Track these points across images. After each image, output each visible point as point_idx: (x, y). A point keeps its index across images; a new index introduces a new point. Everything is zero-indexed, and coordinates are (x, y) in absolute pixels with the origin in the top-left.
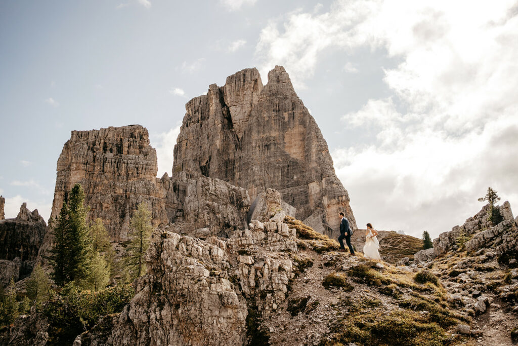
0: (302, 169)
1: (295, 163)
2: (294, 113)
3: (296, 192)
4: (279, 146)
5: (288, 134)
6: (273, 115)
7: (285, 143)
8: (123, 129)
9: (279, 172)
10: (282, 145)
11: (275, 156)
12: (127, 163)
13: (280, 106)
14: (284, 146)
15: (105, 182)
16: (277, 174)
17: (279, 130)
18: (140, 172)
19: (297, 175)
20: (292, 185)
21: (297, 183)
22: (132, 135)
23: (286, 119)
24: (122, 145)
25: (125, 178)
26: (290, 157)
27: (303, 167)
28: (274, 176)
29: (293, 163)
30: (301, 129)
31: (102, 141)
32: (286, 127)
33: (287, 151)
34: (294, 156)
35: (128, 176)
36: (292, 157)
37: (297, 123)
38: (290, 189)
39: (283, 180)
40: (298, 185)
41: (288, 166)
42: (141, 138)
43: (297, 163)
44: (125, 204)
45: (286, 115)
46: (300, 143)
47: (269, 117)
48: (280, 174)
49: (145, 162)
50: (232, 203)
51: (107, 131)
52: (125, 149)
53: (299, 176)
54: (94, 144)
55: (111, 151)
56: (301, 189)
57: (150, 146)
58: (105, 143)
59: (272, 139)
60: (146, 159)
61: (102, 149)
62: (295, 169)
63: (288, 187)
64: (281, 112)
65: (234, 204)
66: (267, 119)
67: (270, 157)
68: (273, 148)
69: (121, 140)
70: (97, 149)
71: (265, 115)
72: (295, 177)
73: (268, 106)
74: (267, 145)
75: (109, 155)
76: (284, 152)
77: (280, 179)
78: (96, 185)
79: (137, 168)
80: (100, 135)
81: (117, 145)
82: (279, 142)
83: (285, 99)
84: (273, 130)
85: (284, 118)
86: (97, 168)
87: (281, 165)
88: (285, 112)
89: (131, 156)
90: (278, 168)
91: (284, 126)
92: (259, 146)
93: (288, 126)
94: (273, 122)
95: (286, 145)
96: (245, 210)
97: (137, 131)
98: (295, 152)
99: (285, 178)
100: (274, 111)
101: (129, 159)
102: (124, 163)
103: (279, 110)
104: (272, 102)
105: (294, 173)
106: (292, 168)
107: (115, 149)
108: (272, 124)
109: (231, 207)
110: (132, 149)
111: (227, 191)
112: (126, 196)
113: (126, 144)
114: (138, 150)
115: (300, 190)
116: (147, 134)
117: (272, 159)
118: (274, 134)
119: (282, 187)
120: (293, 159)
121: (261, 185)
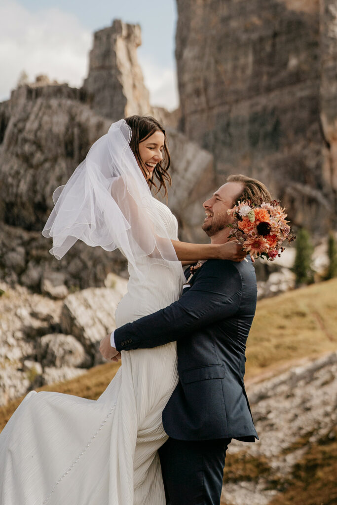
0: (311, 39)
9: (246, 55)
16: (242, 61)
19: (297, 56)
20: (281, 85)
21: (297, 78)
26: (285, 9)
28: (235, 68)
29: (290, 23)
34: (295, 6)
36: (290, 8)
38: (273, 95)
39: (257, 74)
41: (275, 35)
43: (298, 22)
53: (302, 58)
56: (301, 92)
62: (293, 40)
63: (269, 89)
72: (293, 62)
77: (249, 72)
87: (255, 36)
90: (247, 45)
99: (265, 69)
105: (289, 52)
115: (299, 95)
117: (234, 24)
119: (255, 90)
120: (293, 13)
121: (197, 93)
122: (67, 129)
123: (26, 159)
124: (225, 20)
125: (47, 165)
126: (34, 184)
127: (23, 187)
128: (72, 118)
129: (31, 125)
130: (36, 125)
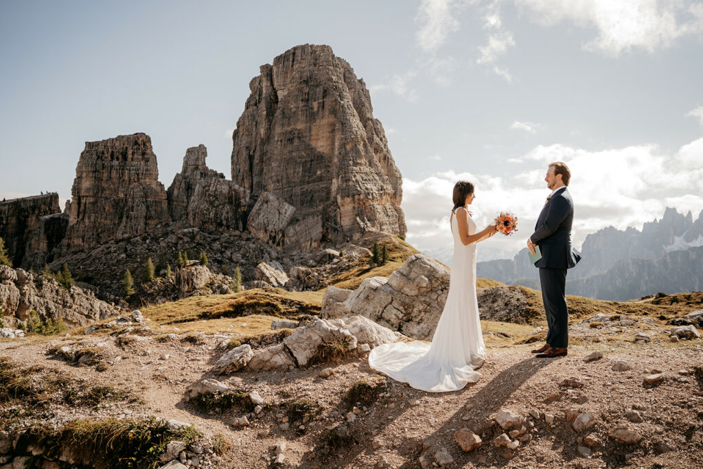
0: (327, 164)
1: (320, 157)
2: (324, 102)
3: (317, 187)
4: (304, 139)
5: (316, 125)
6: (301, 105)
7: (312, 135)
8: (128, 137)
9: (299, 168)
10: (307, 138)
11: (298, 150)
12: (130, 170)
13: (310, 95)
14: (310, 140)
15: (112, 186)
16: (297, 170)
17: (306, 122)
18: (140, 177)
19: (321, 170)
20: (314, 181)
21: (320, 179)
22: (136, 143)
23: (315, 109)
24: (126, 153)
25: (128, 183)
26: (315, 150)
27: (329, 161)
28: (294, 172)
29: (319, 156)
30: (332, 119)
31: (110, 150)
32: (315, 118)
33: (313, 144)
34: (320, 150)
35: (130, 181)
36: (318, 150)
37: (327, 113)
38: (310, 185)
39: (303, 176)
40: (321, 180)
41: (312, 161)
42: (144, 145)
43: (322, 156)
44: (124, 206)
45: (315, 105)
46: (328, 134)
47: (296, 107)
48: (301, 169)
49: (145, 168)
50: (230, 203)
51: (114, 141)
52: (130, 156)
53: (323, 171)
54: (103, 153)
55: (118, 159)
57: (152, 153)
58: (113, 152)
59: (296, 132)
60: (146, 165)
61: (109, 158)
62: (319, 163)
63: (308, 183)
64: (310, 101)
65: (232, 204)
66: (294, 110)
67: (292, 151)
68: (296, 142)
69: (127, 148)
70: (106, 158)
71: (292, 106)
72: (319, 173)
73: (296, 96)
74: (289, 140)
75: (116, 163)
76: (309, 145)
77: (300, 174)
78: (103, 189)
79: (138, 175)
80: (109, 144)
81: (122, 154)
82: (305, 135)
83: (317, 86)
84: (300, 122)
85: (312, 108)
86: (105, 175)
87: (303, 160)
88: (315, 101)
89: (134, 163)
90: (300, 163)
91: (312, 117)
92: (281, 141)
93: (316, 117)
94: (300, 113)
95: (313, 138)
96: (243, 210)
97: (141, 139)
98: (321, 145)
99: (307, 174)
100: (302, 100)
101: (132, 166)
102: (127, 169)
103: (308, 100)
104: (300, 90)
105: (317, 168)
106: (315, 162)
107: (120, 157)
108: (299, 115)
109: (228, 207)
110: (136, 156)
111: (227, 191)
112: (126, 200)
113: (130, 152)
114: (141, 157)
115: (322, 186)
116: (149, 141)
117: (294, 154)
118: (300, 126)
119: (302, 182)
120: (319, 152)
121: (278, 181)
122: (229, 192)
123: (211, 203)
124: (291, 152)
125: (221, 207)
126: (216, 214)
127: (212, 215)
128: (230, 188)
129: (212, 188)
130: (214, 189)
